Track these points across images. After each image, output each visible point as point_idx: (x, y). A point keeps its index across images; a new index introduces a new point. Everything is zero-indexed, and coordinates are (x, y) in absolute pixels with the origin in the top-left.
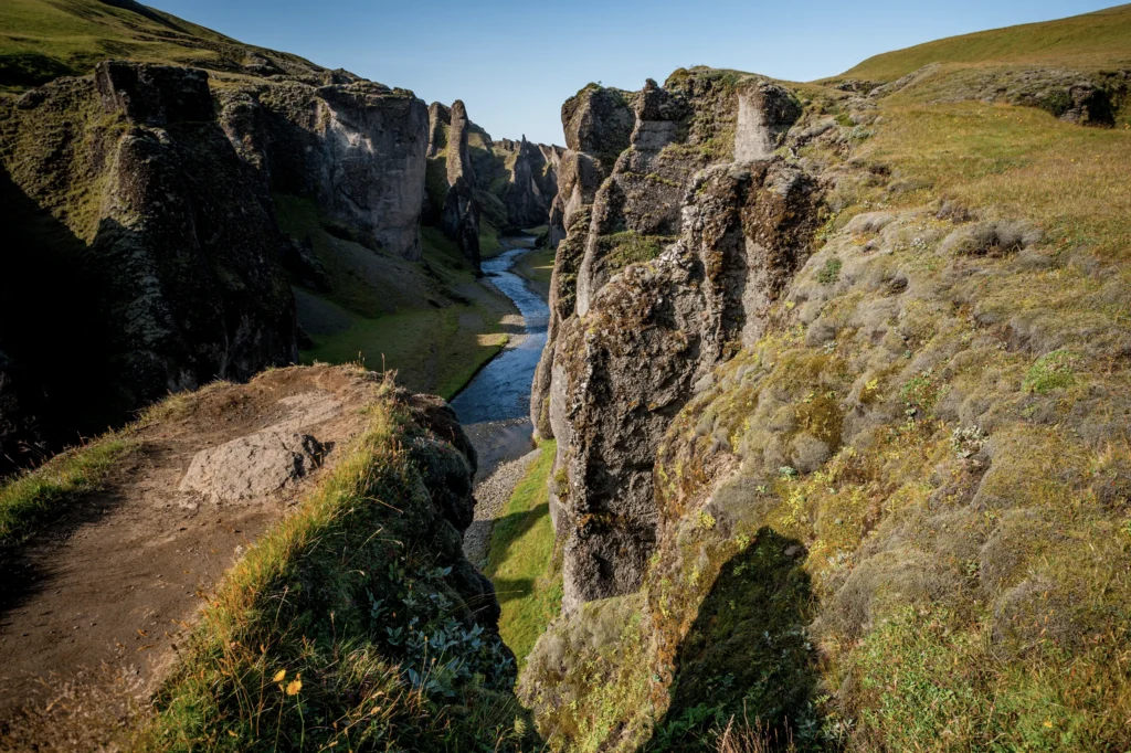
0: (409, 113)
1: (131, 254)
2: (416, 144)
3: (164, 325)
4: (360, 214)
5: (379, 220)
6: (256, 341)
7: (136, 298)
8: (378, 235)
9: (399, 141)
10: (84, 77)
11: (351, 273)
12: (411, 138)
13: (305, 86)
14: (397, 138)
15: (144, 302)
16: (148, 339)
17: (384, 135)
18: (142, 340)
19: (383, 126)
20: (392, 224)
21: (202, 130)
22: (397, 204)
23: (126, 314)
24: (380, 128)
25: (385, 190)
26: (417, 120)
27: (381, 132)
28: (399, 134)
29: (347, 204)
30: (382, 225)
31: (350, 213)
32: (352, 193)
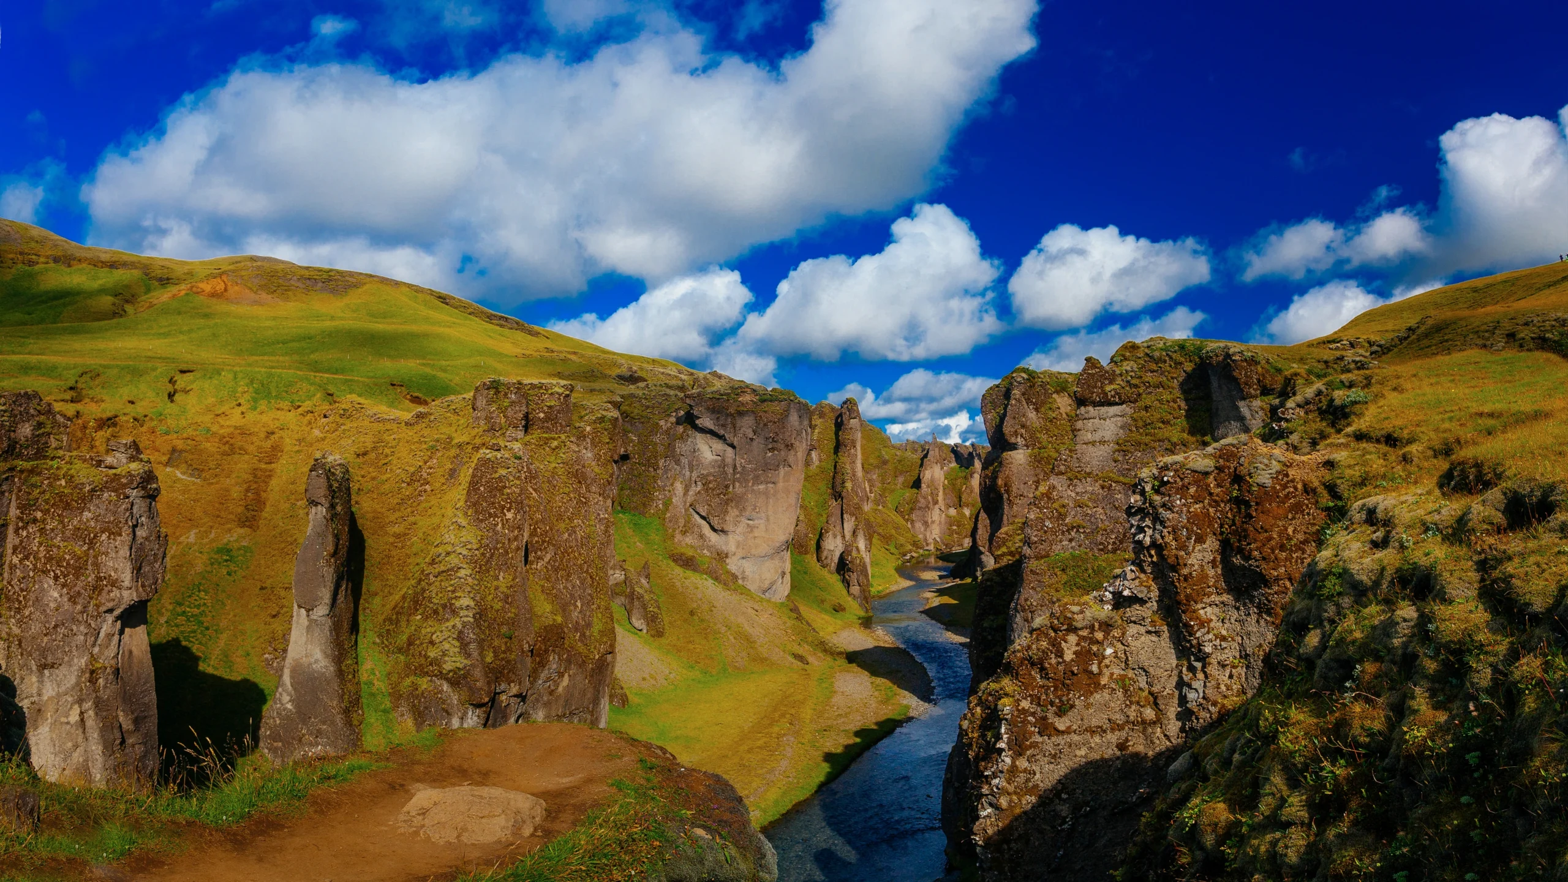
0: (787, 416)
1: (457, 572)
2: (792, 452)
3: (468, 655)
4: (713, 537)
5: (738, 547)
6: (560, 689)
7: (448, 620)
8: (733, 565)
9: (772, 450)
10: (464, 396)
11: (692, 613)
12: (787, 446)
13: (672, 393)
14: (770, 446)
15: (454, 627)
16: (448, 666)
17: (755, 443)
18: (440, 667)
19: (755, 432)
20: (753, 551)
21: (555, 444)
22: (762, 527)
23: (434, 637)
24: (751, 435)
25: (749, 508)
26: (797, 423)
27: (752, 439)
28: (773, 441)
29: (699, 527)
30: (740, 553)
31: (702, 536)
32: (709, 513)
